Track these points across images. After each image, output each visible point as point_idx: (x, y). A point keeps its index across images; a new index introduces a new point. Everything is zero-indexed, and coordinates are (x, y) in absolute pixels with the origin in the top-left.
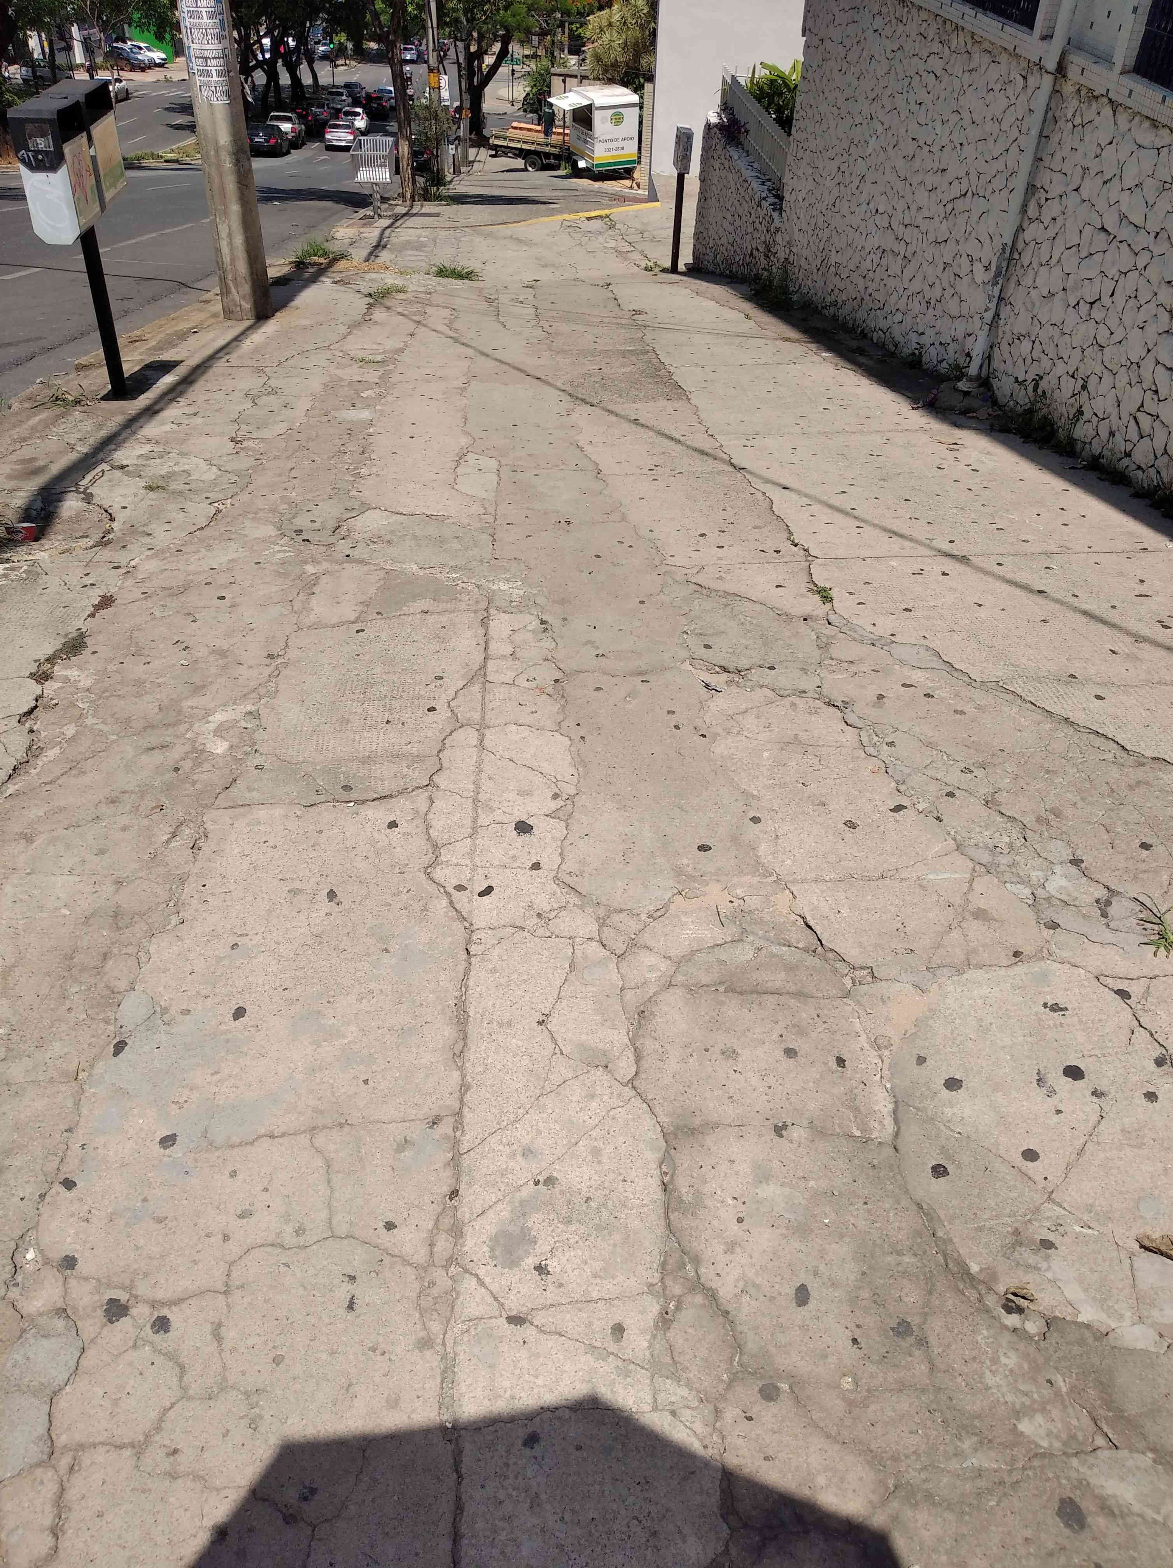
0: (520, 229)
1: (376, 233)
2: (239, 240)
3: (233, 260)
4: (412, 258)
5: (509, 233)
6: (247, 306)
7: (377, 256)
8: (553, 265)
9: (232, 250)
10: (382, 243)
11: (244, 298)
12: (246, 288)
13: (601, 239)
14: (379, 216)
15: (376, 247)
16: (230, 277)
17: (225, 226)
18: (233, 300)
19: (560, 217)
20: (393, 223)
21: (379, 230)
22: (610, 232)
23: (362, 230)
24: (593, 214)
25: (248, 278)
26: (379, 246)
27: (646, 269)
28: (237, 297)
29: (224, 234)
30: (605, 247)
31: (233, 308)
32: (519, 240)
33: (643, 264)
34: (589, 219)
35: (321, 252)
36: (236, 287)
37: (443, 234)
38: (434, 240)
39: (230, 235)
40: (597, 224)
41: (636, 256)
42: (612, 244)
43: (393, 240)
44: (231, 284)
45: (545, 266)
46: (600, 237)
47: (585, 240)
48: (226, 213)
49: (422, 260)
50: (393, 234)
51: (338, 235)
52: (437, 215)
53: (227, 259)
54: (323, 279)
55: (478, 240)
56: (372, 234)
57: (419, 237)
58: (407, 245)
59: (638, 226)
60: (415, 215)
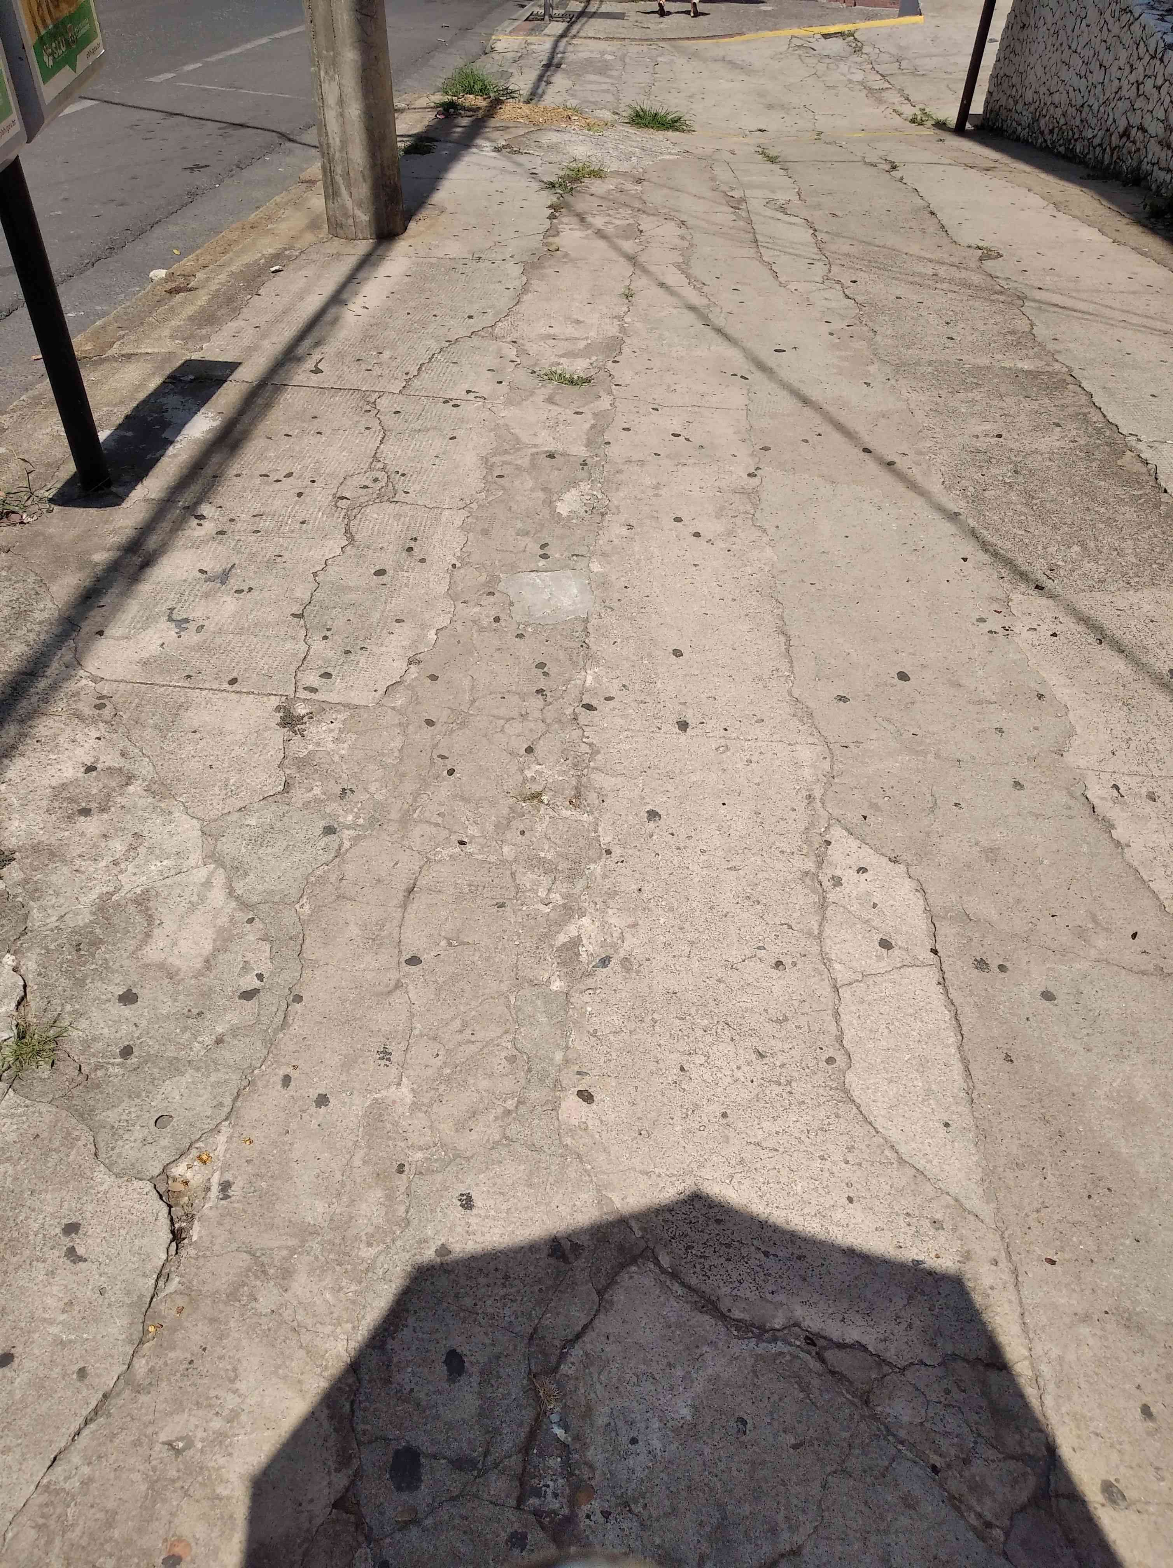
0: (733, 47)
1: (548, 45)
2: (354, 110)
3: (344, 143)
4: (594, 87)
5: (721, 53)
6: (364, 217)
7: (548, 83)
8: (782, 107)
9: (343, 125)
10: (555, 61)
11: (360, 206)
12: (363, 190)
13: (843, 68)
14: (551, 16)
15: (548, 66)
16: (339, 169)
17: (334, 86)
18: (343, 207)
19: (787, 33)
20: (567, 30)
21: (553, 39)
22: (856, 58)
23: (531, 39)
24: (832, 29)
25: (367, 173)
26: (551, 65)
27: (913, 121)
28: (349, 204)
29: (331, 99)
30: (850, 81)
31: (340, 218)
32: (733, 65)
33: (909, 111)
34: (826, 36)
35: (477, 87)
36: (349, 186)
37: (634, 49)
38: (623, 59)
39: (341, 102)
40: (836, 46)
41: (893, 97)
42: (858, 76)
43: (570, 57)
44: (339, 179)
45: (770, 107)
46: (842, 64)
47: (821, 68)
48: (334, 63)
49: (607, 91)
50: (570, 48)
51: (499, 46)
52: (620, 16)
53: (335, 141)
54: (479, 141)
55: (680, 61)
56: (542, 45)
57: (603, 53)
58: (588, 66)
59: (894, 51)
60: (594, 15)
